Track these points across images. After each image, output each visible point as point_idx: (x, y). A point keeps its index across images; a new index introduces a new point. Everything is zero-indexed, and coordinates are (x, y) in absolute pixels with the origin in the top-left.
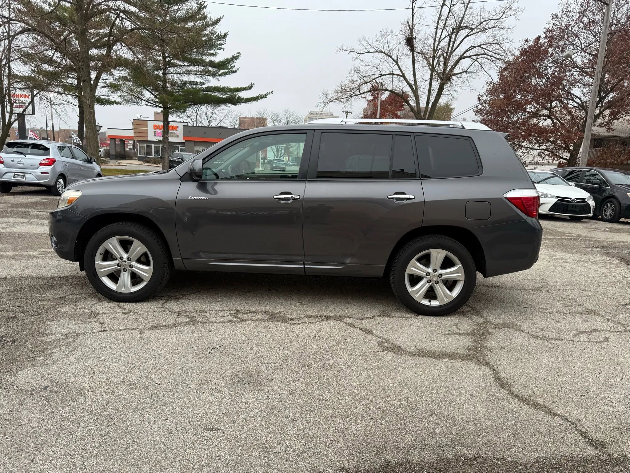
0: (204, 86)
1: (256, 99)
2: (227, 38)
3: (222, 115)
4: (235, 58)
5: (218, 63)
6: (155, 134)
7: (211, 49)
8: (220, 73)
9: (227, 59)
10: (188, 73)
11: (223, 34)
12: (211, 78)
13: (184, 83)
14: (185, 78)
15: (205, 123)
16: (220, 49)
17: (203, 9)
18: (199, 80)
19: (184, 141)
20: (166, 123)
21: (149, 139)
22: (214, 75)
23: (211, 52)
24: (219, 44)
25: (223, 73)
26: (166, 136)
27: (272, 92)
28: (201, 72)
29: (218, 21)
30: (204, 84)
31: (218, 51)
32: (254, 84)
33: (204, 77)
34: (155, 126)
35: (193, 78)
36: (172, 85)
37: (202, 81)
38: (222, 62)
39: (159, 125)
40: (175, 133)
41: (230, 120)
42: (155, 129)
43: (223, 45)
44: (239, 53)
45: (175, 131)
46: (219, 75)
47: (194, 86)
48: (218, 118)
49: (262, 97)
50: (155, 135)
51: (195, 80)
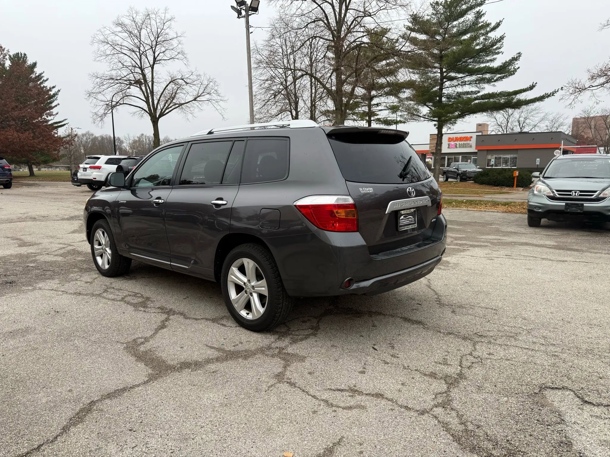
0: (479, 94)
1: (541, 99)
2: (505, 41)
3: (536, 119)
4: (515, 59)
5: (497, 68)
6: (449, 146)
7: (487, 56)
8: (495, 78)
9: (506, 62)
10: (464, 84)
11: (499, 37)
12: (486, 86)
13: (459, 95)
14: (460, 89)
15: (517, 130)
16: (498, 53)
17: (481, 17)
18: (474, 89)
19: (476, 151)
20: (440, 135)
21: (443, 152)
22: (489, 81)
23: (488, 58)
24: (497, 49)
25: (499, 77)
26: (439, 148)
27: (562, 88)
28: (476, 81)
29: (498, 25)
30: (479, 92)
31: (495, 56)
32: (536, 83)
33: (478, 86)
34: (449, 138)
35: (467, 88)
36: (448, 98)
37: (477, 89)
38: (501, 66)
39: (453, 138)
40: (468, 144)
41: (547, 123)
42: (449, 141)
43: (500, 48)
44: (519, 53)
45: (468, 142)
46: (495, 81)
47: (469, 96)
48: (532, 123)
49: (548, 96)
50: (449, 148)
51: (470, 90)
